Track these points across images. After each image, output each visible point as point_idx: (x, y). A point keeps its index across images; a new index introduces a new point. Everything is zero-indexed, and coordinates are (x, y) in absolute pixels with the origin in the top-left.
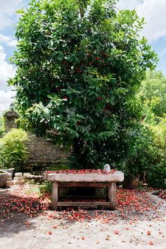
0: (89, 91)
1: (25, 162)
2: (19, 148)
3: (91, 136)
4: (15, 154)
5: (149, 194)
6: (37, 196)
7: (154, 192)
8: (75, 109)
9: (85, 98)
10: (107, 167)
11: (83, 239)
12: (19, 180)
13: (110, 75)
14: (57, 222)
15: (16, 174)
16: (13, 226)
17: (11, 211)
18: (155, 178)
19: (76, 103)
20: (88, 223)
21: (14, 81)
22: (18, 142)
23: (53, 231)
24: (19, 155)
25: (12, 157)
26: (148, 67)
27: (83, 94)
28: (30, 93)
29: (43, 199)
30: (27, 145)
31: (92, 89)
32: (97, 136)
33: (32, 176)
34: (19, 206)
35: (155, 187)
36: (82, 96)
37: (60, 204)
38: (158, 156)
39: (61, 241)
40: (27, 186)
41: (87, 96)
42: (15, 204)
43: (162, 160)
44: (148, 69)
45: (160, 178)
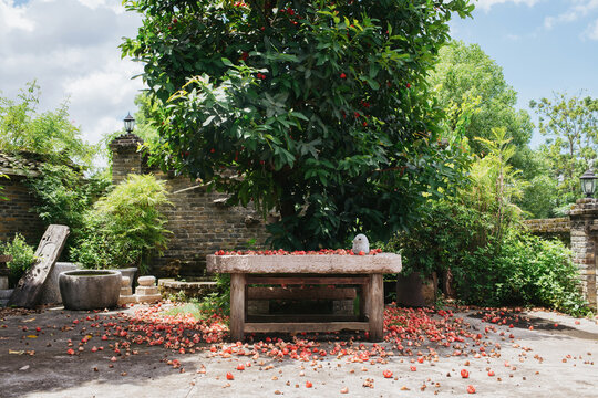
0: (317, 55)
1: (162, 254)
2: (146, 220)
3: (323, 167)
4: (138, 233)
5: (460, 316)
6: (193, 320)
7: (471, 312)
8: (284, 97)
9: (308, 74)
10: (362, 242)
11: (310, 386)
12: (148, 292)
13: (367, 21)
14: (245, 361)
15: (140, 279)
16: (138, 368)
17: (134, 344)
18: (474, 282)
19: (288, 85)
20: (319, 362)
21: (137, 44)
22: (144, 206)
23: (236, 374)
24: (149, 236)
25: (131, 241)
26: (454, 9)
27: (302, 63)
28: (177, 65)
29: (209, 325)
30: (167, 214)
31: (324, 51)
32: (336, 165)
33: (179, 283)
34: (152, 336)
35: (474, 303)
36: (301, 69)
37: (249, 328)
38: (481, 229)
39: (256, 389)
40: (168, 306)
41: (314, 68)
42: (141, 332)
43: (490, 237)
44: (454, 14)
45: (484, 282)
